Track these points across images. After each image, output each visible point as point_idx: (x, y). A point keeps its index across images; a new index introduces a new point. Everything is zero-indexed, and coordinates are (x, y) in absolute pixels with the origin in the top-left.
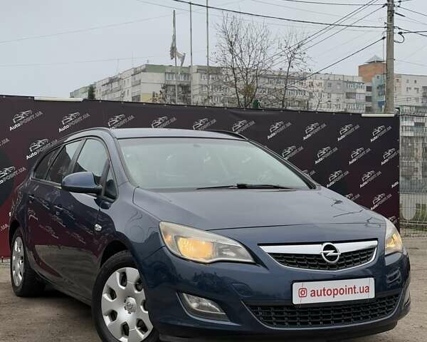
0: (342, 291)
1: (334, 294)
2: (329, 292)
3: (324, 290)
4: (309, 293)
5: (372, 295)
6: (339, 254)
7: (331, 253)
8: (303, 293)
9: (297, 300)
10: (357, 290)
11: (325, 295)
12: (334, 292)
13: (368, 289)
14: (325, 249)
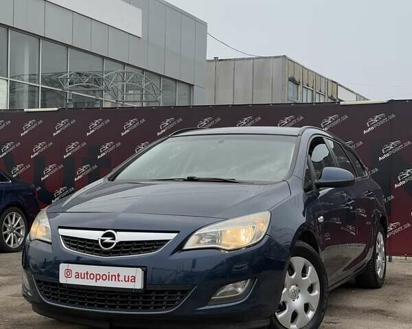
0: (104, 277)
1: (96, 279)
2: (92, 276)
3: (87, 273)
4: (74, 275)
5: (138, 285)
6: (116, 242)
7: (108, 240)
8: (68, 273)
9: (63, 280)
10: (121, 278)
11: (87, 278)
12: (97, 277)
13: (134, 279)
14: (104, 236)
